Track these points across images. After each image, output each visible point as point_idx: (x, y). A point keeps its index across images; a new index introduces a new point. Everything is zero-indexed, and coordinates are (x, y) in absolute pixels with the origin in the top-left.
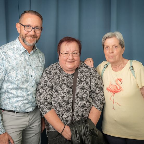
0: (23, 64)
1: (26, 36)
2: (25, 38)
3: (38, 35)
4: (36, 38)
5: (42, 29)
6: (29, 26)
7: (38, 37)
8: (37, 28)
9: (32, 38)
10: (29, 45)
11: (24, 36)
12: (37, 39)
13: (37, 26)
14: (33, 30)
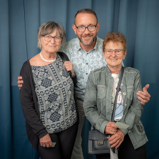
0: (79, 61)
1: (81, 37)
2: (81, 39)
3: (94, 32)
4: (92, 36)
5: (96, 26)
6: (82, 26)
7: (94, 35)
8: (91, 26)
9: (88, 37)
10: (87, 45)
11: (80, 37)
12: (94, 36)
13: (90, 25)
14: (87, 29)
